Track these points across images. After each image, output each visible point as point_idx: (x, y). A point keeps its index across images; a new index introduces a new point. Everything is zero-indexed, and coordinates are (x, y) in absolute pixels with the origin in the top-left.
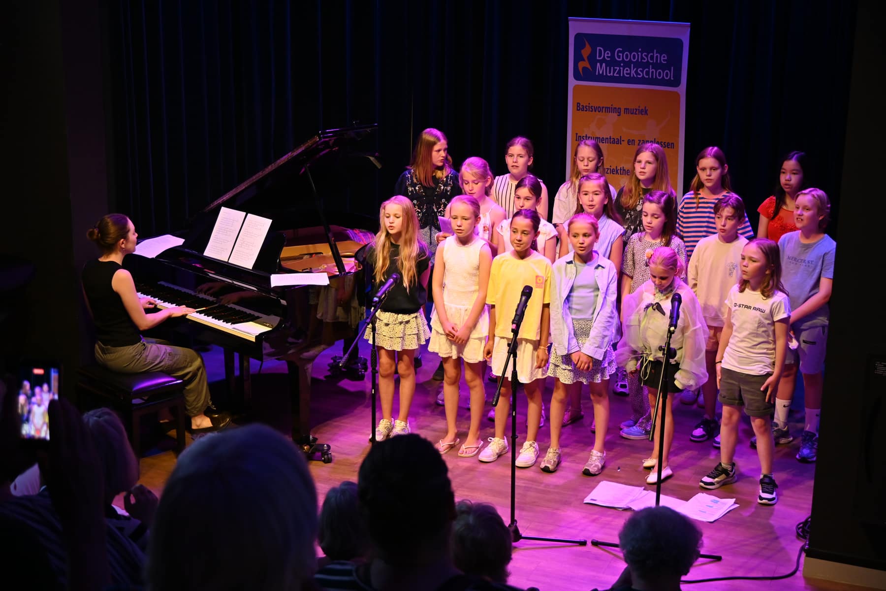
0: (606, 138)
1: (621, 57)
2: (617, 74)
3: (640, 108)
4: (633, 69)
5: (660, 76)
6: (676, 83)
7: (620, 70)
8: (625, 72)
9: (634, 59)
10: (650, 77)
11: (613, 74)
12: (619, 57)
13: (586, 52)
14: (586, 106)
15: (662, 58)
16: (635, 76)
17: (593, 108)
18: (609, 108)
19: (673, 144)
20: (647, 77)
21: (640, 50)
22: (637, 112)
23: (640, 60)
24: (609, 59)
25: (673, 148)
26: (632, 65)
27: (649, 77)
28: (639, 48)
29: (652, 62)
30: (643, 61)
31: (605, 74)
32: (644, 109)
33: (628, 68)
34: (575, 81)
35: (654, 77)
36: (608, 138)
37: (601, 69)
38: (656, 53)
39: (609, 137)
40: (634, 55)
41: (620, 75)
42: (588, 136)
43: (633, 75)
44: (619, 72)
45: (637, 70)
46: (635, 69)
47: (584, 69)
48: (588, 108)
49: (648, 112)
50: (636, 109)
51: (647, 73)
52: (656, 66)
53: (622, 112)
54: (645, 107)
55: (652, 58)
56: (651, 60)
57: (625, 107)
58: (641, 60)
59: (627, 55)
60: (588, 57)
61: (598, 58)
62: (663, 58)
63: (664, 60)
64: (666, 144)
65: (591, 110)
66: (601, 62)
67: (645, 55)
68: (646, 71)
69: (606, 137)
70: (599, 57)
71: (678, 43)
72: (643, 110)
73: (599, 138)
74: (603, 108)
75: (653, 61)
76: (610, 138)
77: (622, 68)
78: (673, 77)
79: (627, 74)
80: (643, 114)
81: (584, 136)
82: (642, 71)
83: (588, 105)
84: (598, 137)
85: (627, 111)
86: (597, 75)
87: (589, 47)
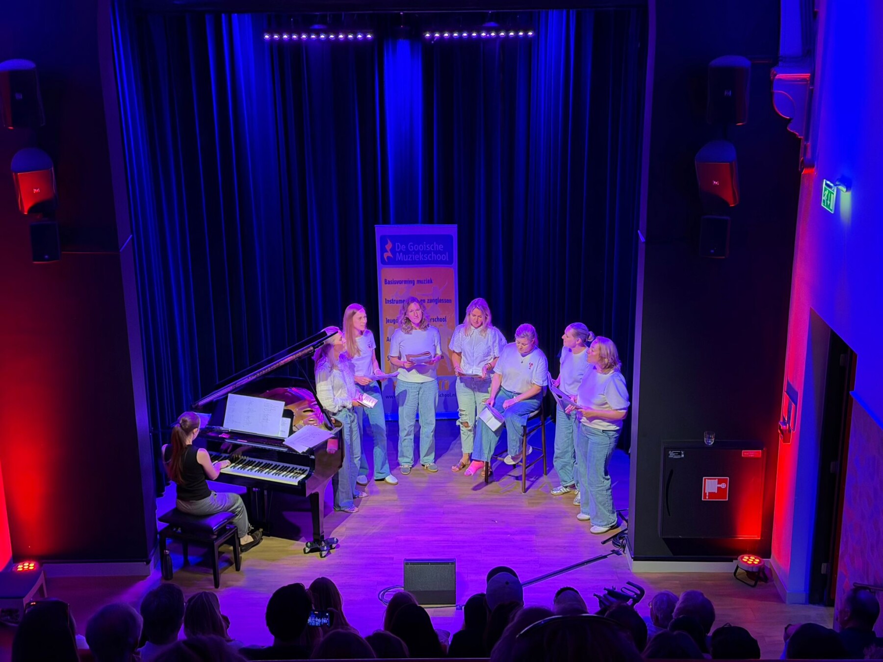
2: (410, 259)
5: (439, 258)
6: (449, 262)
7: (412, 257)
8: (415, 258)
9: (421, 249)
10: (433, 259)
11: (408, 258)
12: (411, 248)
13: (389, 246)
15: (440, 247)
16: (423, 260)
18: (407, 281)
19: (449, 300)
20: (431, 259)
21: (425, 243)
24: (404, 250)
25: (449, 303)
26: (420, 253)
31: (402, 260)
32: (430, 280)
33: (417, 255)
34: (382, 265)
35: (435, 259)
37: (400, 257)
38: (436, 244)
40: (421, 246)
43: (421, 259)
44: (412, 258)
46: (422, 255)
47: (388, 257)
50: (425, 280)
51: (431, 257)
52: (436, 252)
53: (416, 282)
55: (433, 247)
56: (432, 248)
57: (418, 280)
58: (426, 249)
59: (416, 246)
61: (397, 250)
64: (446, 300)
65: (394, 283)
66: (399, 252)
67: (428, 246)
70: (398, 248)
71: (450, 237)
74: (403, 281)
75: (434, 249)
77: (413, 256)
78: (448, 259)
79: (417, 259)
81: (391, 300)
82: (427, 256)
83: (392, 280)
85: (419, 282)
86: (397, 260)
87: (391, 243)
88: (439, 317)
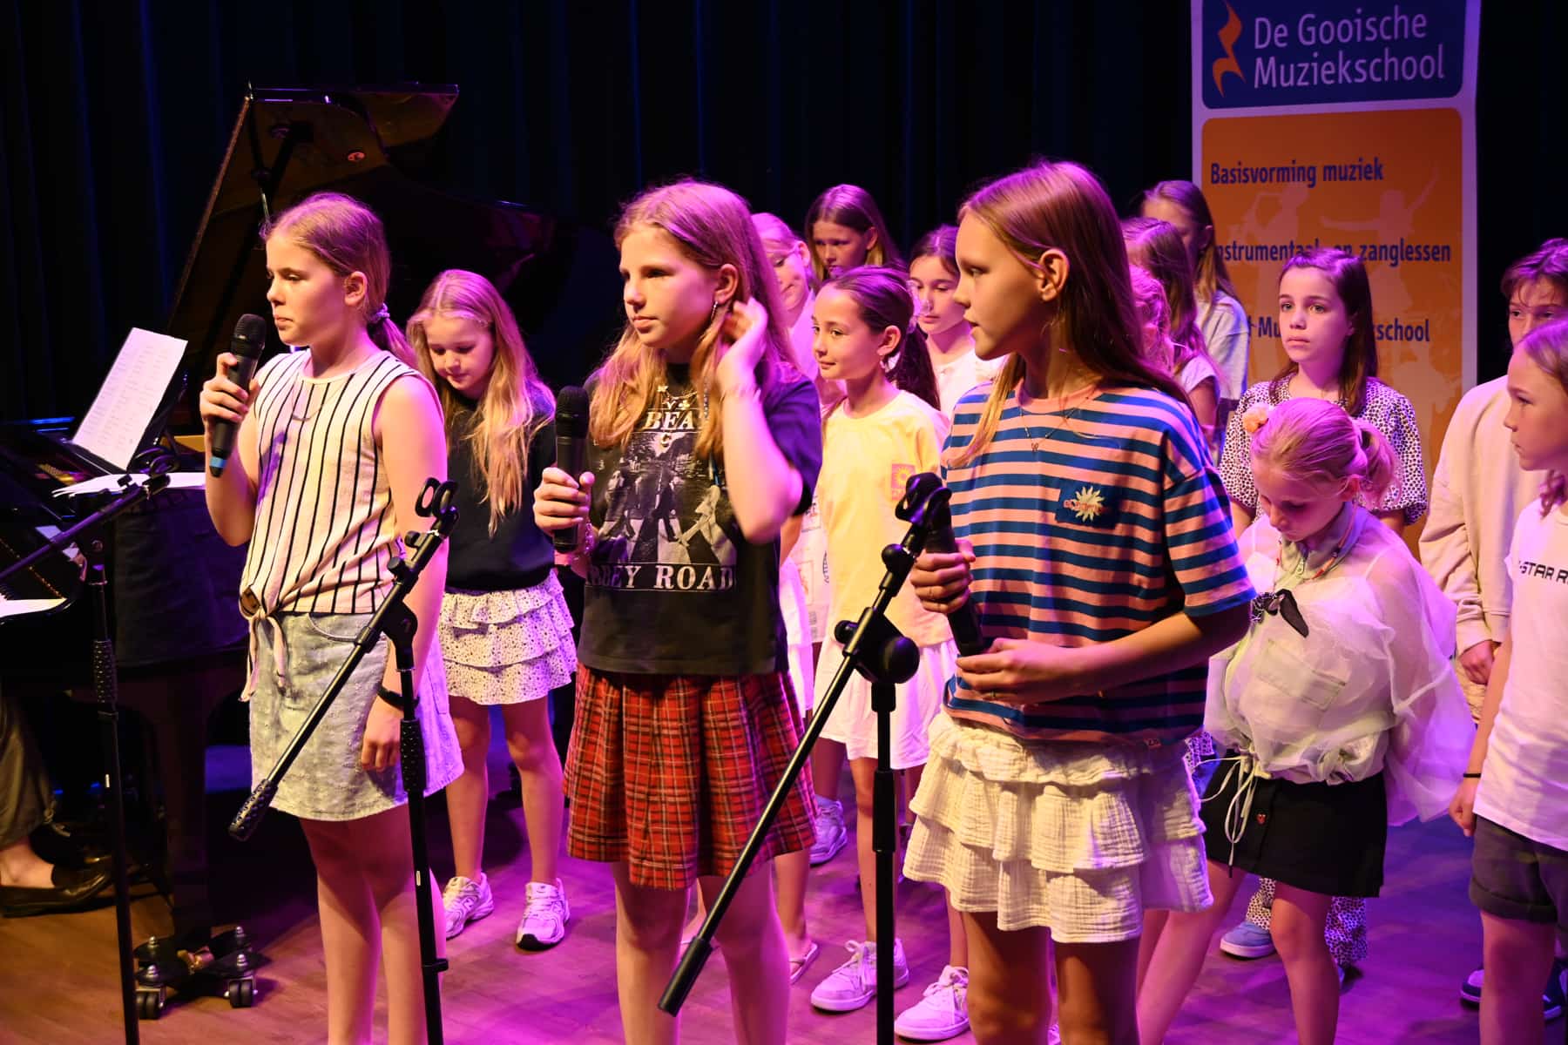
0: (1282, 248)
1: (1313, 34)
2: (1303, 81)
3: (1364, 165)
4: (1344, 64)
5: (1409, 73)
6: (1450, 86)
7: (1311, 69)
8: (1323, 73)
9: (1345, 35)
10: (1387, 78)
11: (1296, 80)
12: (1308, 36)
13: (1230, 33)
14: (1233, 170)
15: (1415, 26)
16: (1349, 81)
17: (1249, 173)
18: (1287, 169)
19: (1448, 247)
20: (1379, 80)
21: (1359, 11)
22: (1356, 174)
23: (1359, 39)
24: (1284, 45)
25: (1449, 259)
26: (1341, 53)
27: (1383, 79)
28: (1357, 7)
29: (1388, 38)
30: (1368, 39)
31: (1274, 85)
32: (1372, 163)
33: (1329, 63)
34: (1206, 109)
35: (1396, 78)
36: (1285, 247)
37: (1265, 73)
38: (1400, 15)
39: (1288, 244)
40: (1345, 27)
41: (1311, 81)
42: (1238, 244)
43: (1343, 76)
44: (1309, 77)
45: (1352, 65)
46: (1348, 63)
47: (1227, 76)
48: (1236, 173)
49: (1383, 170)
50: (1353, 167)
51: (1379, 69)
52: (1402, 47)
53: (1319, 173)
54: (1376, 160)
55: (1389, 28)
56: (1387, 34)
57: (1327, 164)
58: (1363, 36)
59: (1327, 27)
60: (1235, 48)
61: (1258, 46)
62: (1419, 22)
63: (1420, 30)
64: (1430, 250)
65: (1243, 178)
66: (1265, 54)
67: (1372, 23)
68: (1377, 64)
69: (1283, 244)
70: (1262, 41)
72: (1369, 166)
73: (1266, 248)
74: (1272, 170)
75: (1393, 34)
76: (1292, 246)
77: (1315, 65)
78: (1444, 72)
79: (1329, 77)
80: (1369, 178)
81: (1228, 247)
82: (1366, 67)
83: (1237, 167)
84: (1263, 245)
85: (1331, 172)
86: (1256, 86)
87: (1237, 19)
88: (1403, 323)
